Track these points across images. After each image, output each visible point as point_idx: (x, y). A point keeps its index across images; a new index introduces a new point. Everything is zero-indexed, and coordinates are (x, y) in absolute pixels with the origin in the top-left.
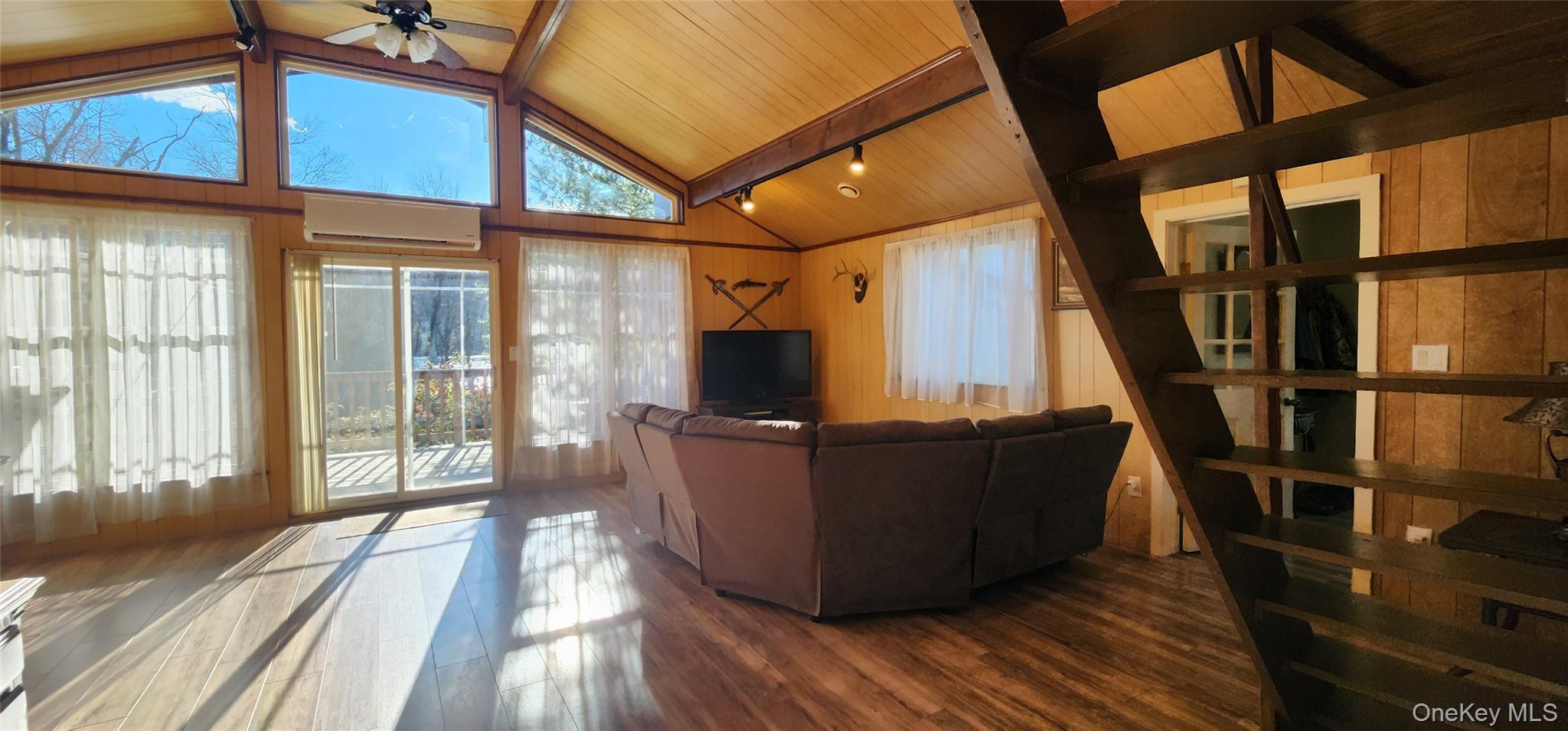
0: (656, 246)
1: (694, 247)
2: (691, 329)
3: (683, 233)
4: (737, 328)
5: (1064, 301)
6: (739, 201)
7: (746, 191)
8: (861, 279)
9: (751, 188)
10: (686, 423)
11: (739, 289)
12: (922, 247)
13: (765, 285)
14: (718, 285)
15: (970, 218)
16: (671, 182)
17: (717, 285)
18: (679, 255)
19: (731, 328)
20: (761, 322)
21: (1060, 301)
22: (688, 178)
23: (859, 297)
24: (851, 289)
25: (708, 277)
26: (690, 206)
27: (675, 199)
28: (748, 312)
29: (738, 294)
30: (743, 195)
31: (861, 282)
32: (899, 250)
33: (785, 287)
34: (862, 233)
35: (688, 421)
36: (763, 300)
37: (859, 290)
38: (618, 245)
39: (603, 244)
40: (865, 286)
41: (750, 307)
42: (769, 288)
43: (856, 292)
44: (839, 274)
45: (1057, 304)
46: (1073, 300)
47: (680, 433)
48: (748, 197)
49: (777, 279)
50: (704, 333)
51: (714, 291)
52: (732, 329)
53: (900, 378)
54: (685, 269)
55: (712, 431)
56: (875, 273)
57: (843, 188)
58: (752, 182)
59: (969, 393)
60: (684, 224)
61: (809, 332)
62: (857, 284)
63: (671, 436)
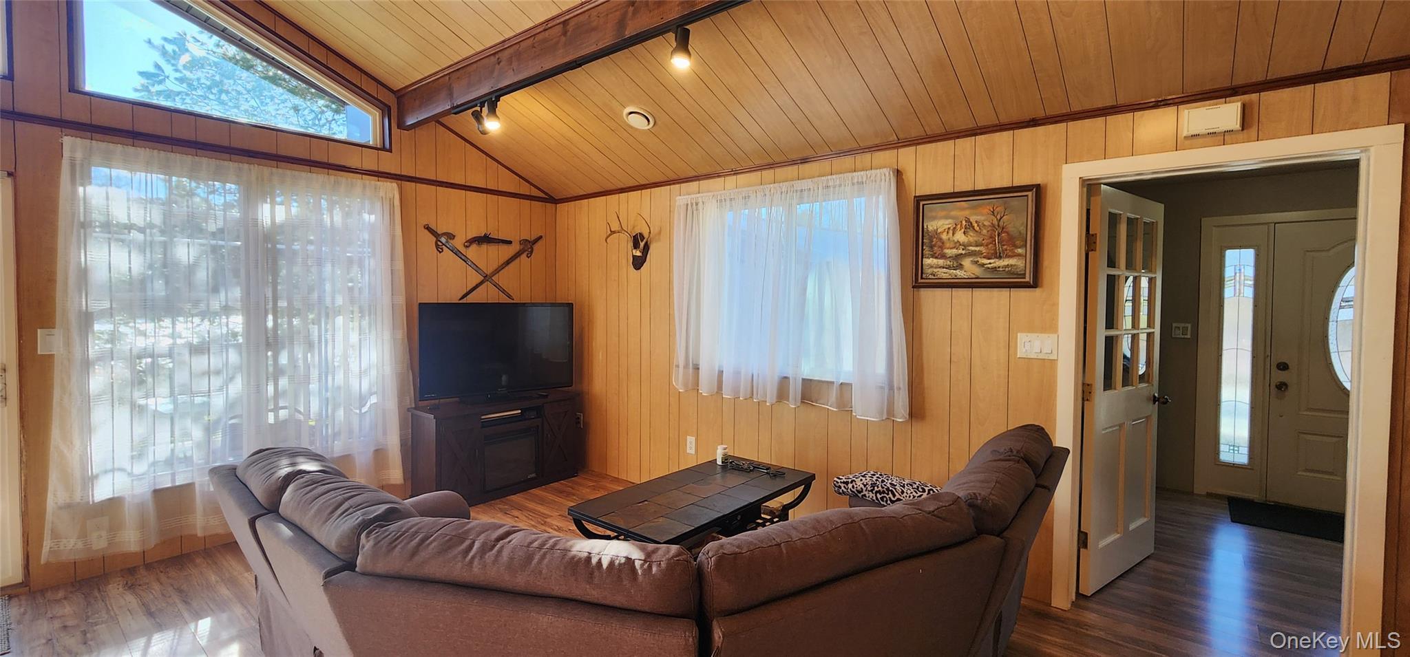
0: (344, 178)
1: (410, 186)
2: (401, 300)
3: (388, 163)
4: (471, 299)
5: (930, 277)
6: (478, 117)
7: (491, 101)
8: (642, 241)
9: (498, 99)
10: (367, 544)
11: (474, 247)
12: (728, 202)
13: (510, 242)
14: (443, 240)
15: (796, 167)
16: (371, 88)
17: (441, 239)
18: (382, 193)
19: (460, 299)
20: (504, 291)
21: (924, 276)
22: (398, 84)
23: (638, 263)
24: (629, 252)
25: (428, 228)
26: (401, 125)
27: (377, 114)
28: (487, 278)
29: (473, 252)
30: (485, 110)
31: (642, 244)
32: (697, 204)
33: (535, 247)
34: (643, 182)
35: (373, 536)
36: (508, 263)
37: (638, 253)
38: (274, 170)
39: (246, 166)
40: (646, 248)
41: (489, 271)
42: (515, 248)
43: (634, 257)
44: (613, 232)
45: (920, 281)
46: (945, 276)
47: (350, 566)
48: (493, 110)
49: (526, 236)
50: (422, 306)
51: (437, 246)
52: (464, 301)
53: (697, 368)
54: (392, 214)
55: (435, 569)
56: (660, 233)
57: (631, 113)
58: (501, 89)
59: (795, 390)
60: (390, 151)
61: (570, 306)
62: (636, 246)
63: (328, 575)
